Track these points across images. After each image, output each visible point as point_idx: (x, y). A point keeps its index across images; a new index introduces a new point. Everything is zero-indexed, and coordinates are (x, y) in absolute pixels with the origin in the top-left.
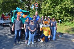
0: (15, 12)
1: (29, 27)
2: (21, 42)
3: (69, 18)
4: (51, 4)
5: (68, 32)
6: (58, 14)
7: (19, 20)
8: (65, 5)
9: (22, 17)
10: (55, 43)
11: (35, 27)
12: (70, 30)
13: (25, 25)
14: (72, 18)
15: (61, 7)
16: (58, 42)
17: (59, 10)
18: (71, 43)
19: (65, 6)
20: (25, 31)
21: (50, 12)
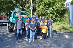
0: (14, 12)
1: (30, 26)
2: (22, 40)
3: (59, 18)
4: (45, 6)
5: (60, 30)
6: (51, 15)
7: (20, 20)
8: (56, 7)
9: (23, 17)
10: (52, 39)
11: (35, 26)
12: (61, 28)
13: (26, 24)
14: (62, 18)
15: (53, 9)
16: (55, 39)
17: (51, 12)
18: (64, 39)
19: (56, 9)
20: (27, 29)
21: (44, 13)
